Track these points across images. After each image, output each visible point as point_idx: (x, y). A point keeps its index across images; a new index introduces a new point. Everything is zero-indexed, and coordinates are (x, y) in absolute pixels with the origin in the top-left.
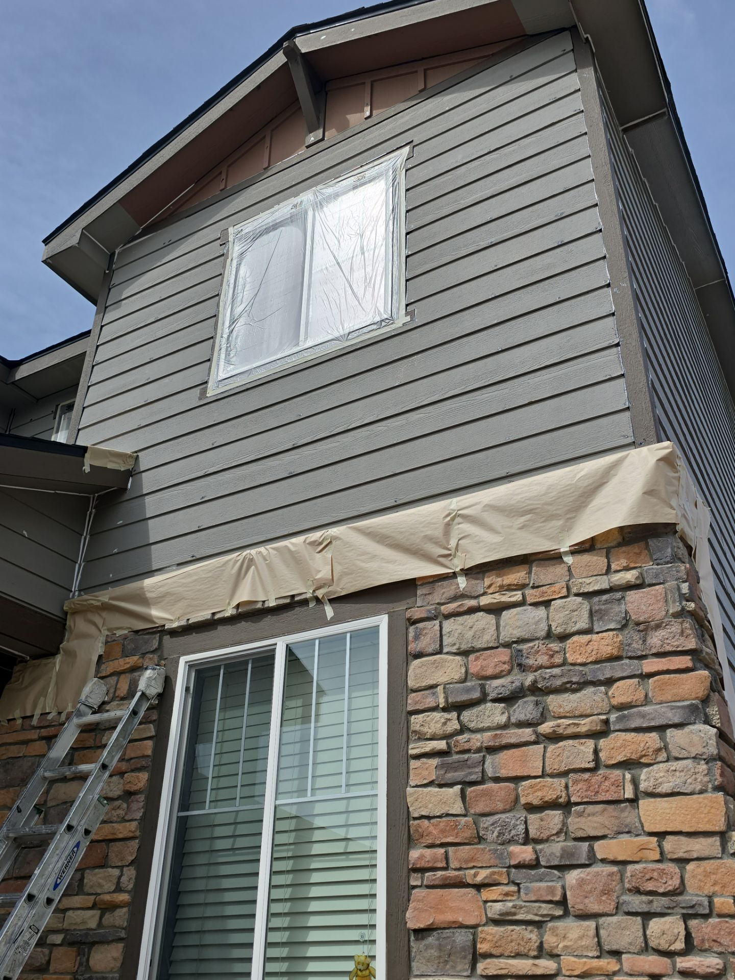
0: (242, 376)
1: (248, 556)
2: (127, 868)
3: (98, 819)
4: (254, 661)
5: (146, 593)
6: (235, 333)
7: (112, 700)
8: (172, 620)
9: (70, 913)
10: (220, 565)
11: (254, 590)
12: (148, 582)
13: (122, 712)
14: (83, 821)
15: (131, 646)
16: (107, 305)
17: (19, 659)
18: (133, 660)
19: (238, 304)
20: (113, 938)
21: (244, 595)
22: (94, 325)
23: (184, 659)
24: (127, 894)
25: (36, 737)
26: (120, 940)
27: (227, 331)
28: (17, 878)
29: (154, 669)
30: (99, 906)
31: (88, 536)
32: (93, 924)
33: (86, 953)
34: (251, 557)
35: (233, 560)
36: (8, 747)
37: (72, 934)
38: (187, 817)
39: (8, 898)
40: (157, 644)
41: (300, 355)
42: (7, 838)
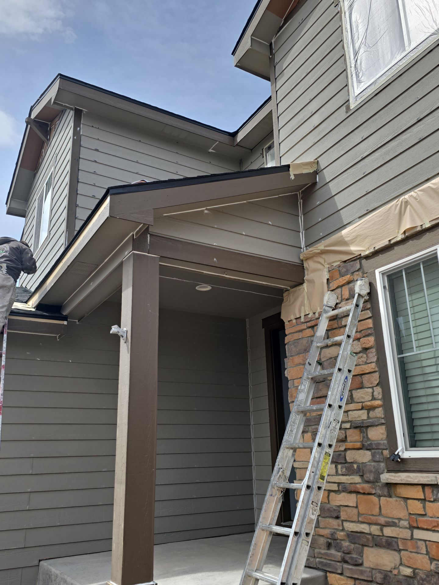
0: (370, 87)
1: (404, 200)
2: (375, 388)
3: (353, 364)
4: (423, 263)
5: (345, 238)
6: (359, 62)
7: (341, 301)
8: (365, 250)
9: (350, 413)
10: (386, 211)
11: (413, 220)
12: (344, 232)
13: (350, 306)
14: (346, 365)
15: (344, 270)
16: (276, 77)
17: (285, 290)
18: (347, 278)
19: (356, 41)
20: (378, 423)
21: (407, 224)
22: (272, 93)
23: (378, 271)
24: (379, 401)
25: (305, 327)
26: (382, 424)
27: (353, 62)
28: (317, 398)
29: (361, 280)
30: (365, 408)
31: (302, 216)
32: (365, 417)
33: (365, 432)
34: (406, 200)
35: (394, 205)
36: (292, 334)
37: (355, 423)
38: (403, 357)
39: (318, 407)
40: (359, 266)
41: (408, 57)
42: (308, 378)
